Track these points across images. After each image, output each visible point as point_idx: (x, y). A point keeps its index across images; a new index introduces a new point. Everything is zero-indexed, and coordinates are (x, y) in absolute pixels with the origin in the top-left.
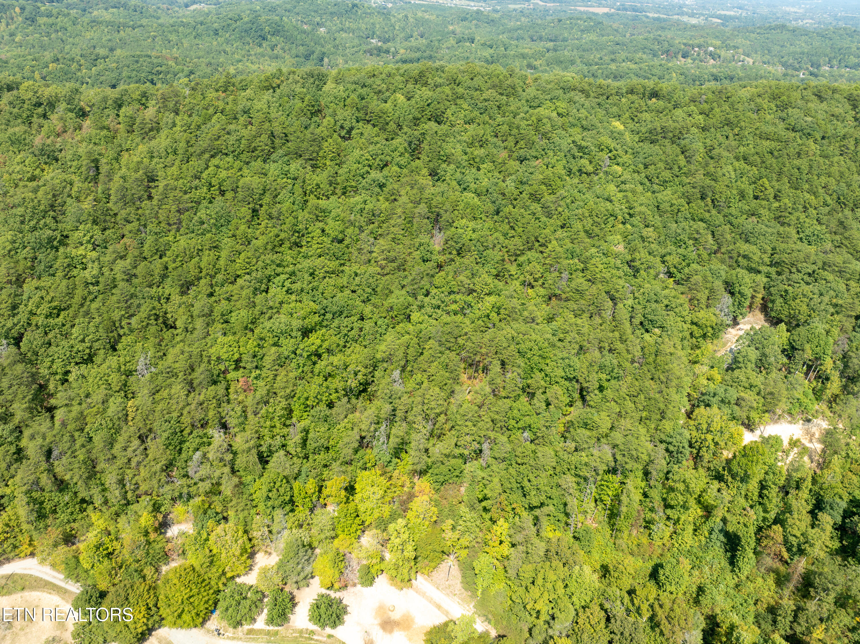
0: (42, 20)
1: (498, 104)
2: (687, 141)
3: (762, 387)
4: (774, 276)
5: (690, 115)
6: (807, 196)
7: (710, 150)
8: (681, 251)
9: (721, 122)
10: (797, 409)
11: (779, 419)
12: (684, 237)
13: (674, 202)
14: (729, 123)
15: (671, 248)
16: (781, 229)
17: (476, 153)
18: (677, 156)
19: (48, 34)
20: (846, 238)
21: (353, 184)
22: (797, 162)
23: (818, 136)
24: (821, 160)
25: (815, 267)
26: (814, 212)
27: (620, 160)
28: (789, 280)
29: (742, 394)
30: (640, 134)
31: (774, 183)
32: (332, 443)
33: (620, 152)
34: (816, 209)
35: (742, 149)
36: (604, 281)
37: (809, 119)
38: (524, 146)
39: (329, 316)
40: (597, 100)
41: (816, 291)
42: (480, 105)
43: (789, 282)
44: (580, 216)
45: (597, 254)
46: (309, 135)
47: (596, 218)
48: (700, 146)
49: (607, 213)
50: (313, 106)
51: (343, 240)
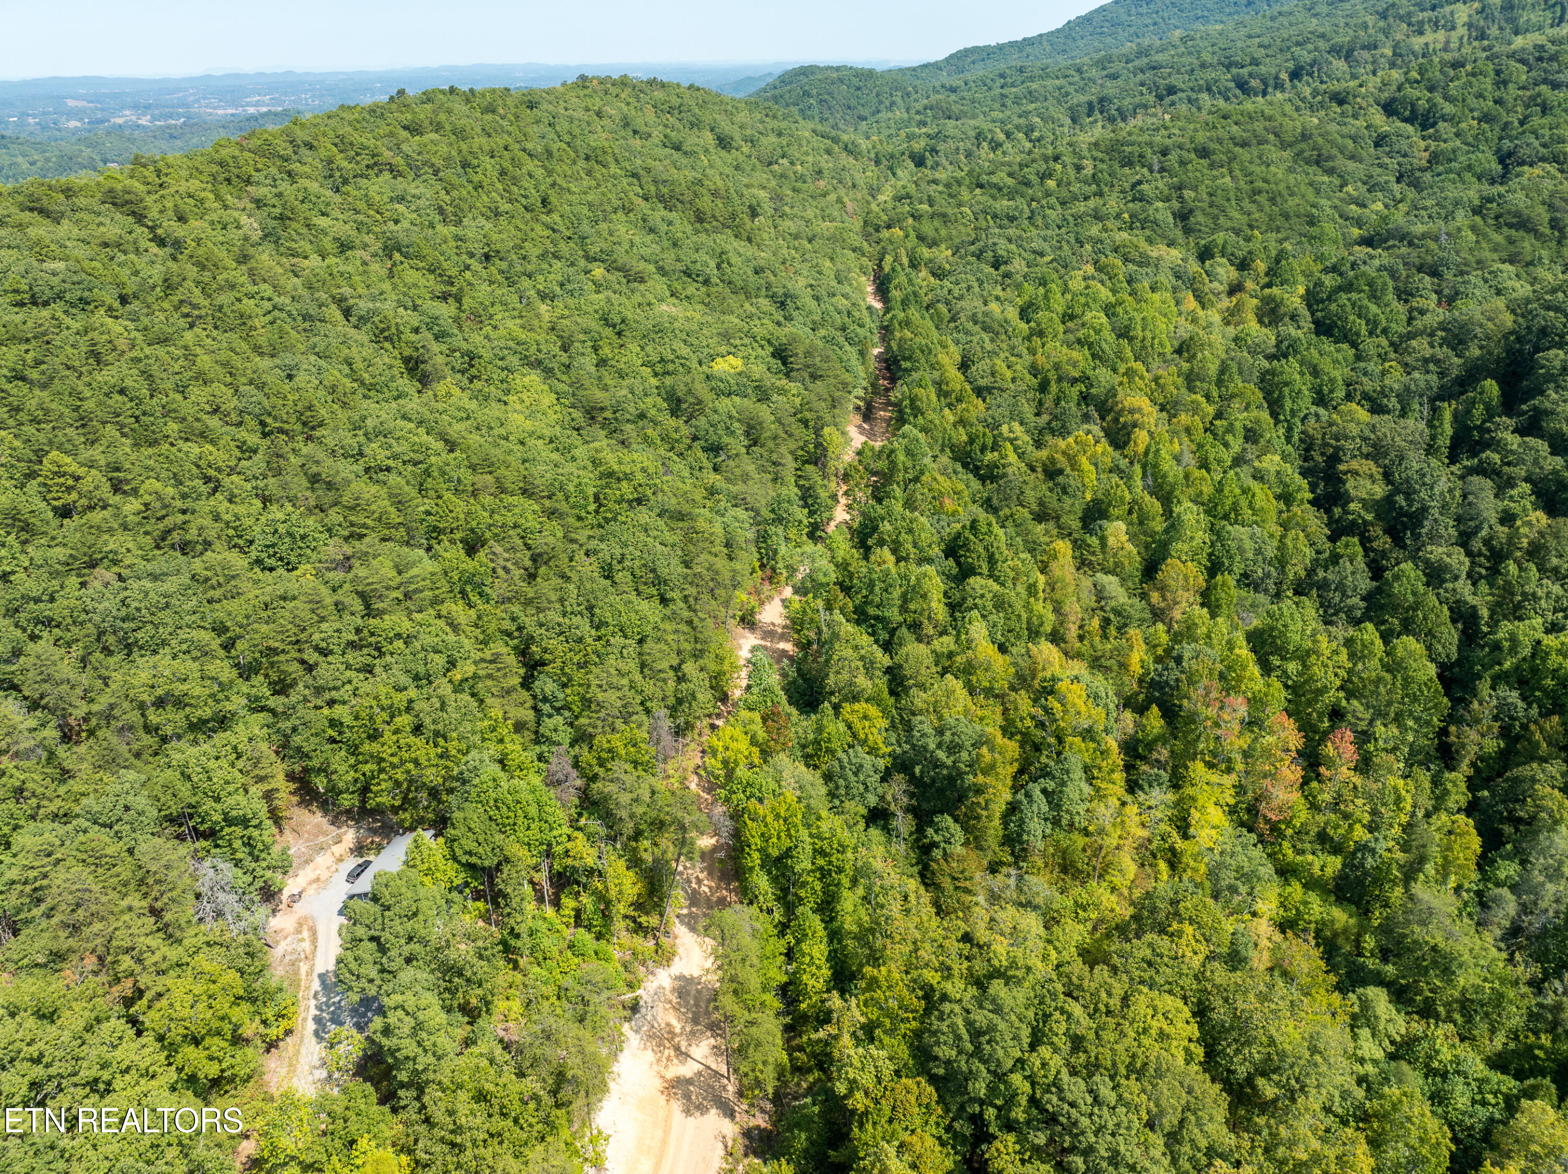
4: (274, 700)
6: (192, 449)
16: (198, 565)
23: (109, 297)
26: (237, 480)
28: (319, 691)
34: (233, 470)
37: (57, 266)
41: (402, 678)
43: (327, 696)
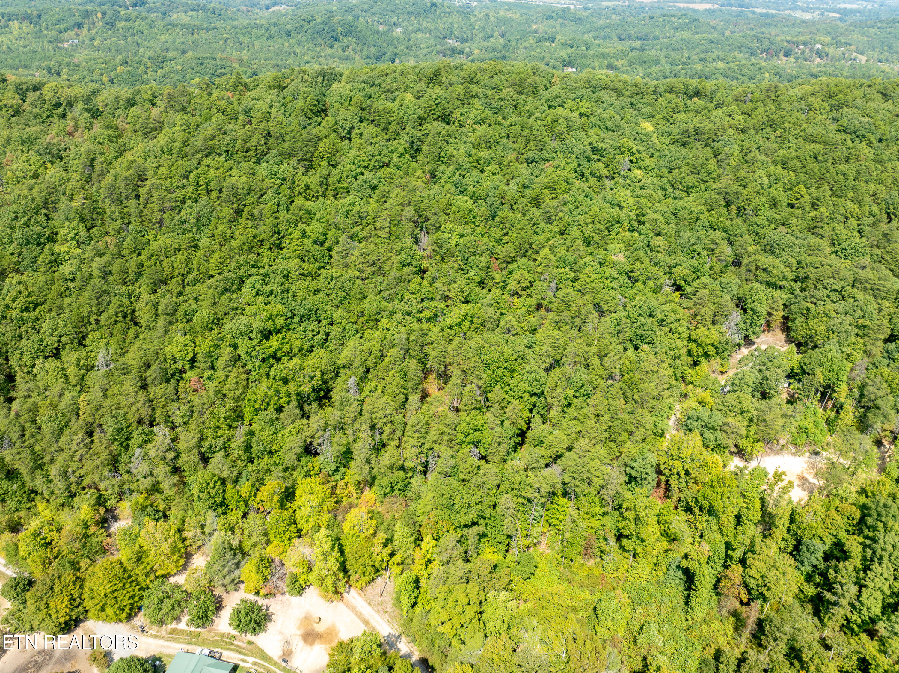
0: (120, 24)
1: (515, 103)
2: (721, 144)
3: (755, 413)
4: (797, 292)
5: (730, 116)
6: (850, 204)
7: (746, 154)
8: (694, 262)
9: (763, 123)
10: (804, 440)
11: (781, 450)
12: (698, 247)
13: (694, 209)
14: (772, 125)
15: (681, 258)
16: (813, 241)
17: (481, 154)
18: (707, 160)
19: (125, 38)
20: (887, 252)
21: (345, 185)
22: (842, 168)
23: (874, 139)
24: (872, 165)
25: (843, 283)
26: (856, 223)
27: (641, 163)
28: (812, 296)
29: (730, 420)
30: (672, 136)
31: (813, 190)
32: (275, 447)
33: (644, 155)
34: (859, 219)
35: (782, 152)
36: (594, 292)
37: (867, 119)
38: (533, 148)
39: (297, 319)
40: (630, 99)
41: (841, 310)
42: (494, 104)
43: (813, 299)
44: (581, 223)
45: (592, 263)
46: (305, 136)
47: (599, 225)
48: (735, 149)
49: (611, 220)
50: (315, 106)
51: (324, 242)
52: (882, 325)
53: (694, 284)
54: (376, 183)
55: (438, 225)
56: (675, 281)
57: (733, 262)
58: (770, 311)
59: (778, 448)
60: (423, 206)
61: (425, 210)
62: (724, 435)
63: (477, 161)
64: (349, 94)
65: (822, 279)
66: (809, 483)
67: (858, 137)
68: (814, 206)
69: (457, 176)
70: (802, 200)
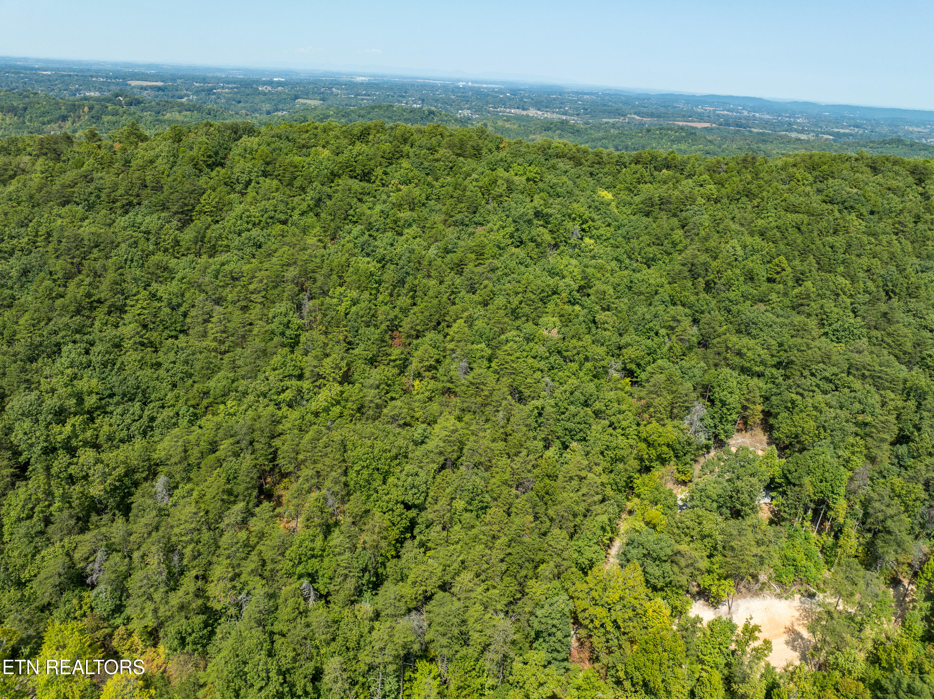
1: (451, 164)
2: (688, 214)
3: (719, 538)
4: (779, 380)
5: (701, 185)
6: (841, 280)
7: (719, 224)
8: (649, 343)
9: (739, 193)
10: (791, 576)
11: (761, 589)
12: (655, 324)
13: (653, 282)
16: (797, 319)
17: (401, 215)
18: (672, 230)
20: (889, 334)
21: (225, 243)
22: (830, 239)
23: (864, 211)
24: (865, 238)
25: (835, 370)
26: (849, 301)
27: (595, 232)
28: (798, 386)
29: (683, 547)
30: (633, 206)
33: (598, 224)
35: (760, 222)
36: (515, 372)
37: (855, 190)
38: (464, 209)
39: (116, 399)
40: (589, 169)
42: (426, 164)
43: (798, 390)
44: (508, 292)
45: (517, 339)
46: (187, 186)
47: (531, 294)
48: (706, 219)
49: (547, 289)
50: (210, 157)
51: (179, 305)
52: (887, 421)
53: (649, 369)
54: (262, 240)
55: (326, 289)
56: (624, 363)
57: (699, 343)
58: (745, 403)
59: (757, 587)
60: (311, 266)
61: (313, 272)
62: (676, 569)
63: (395, 222)
64: (255, 147)
65: (809, 363)
66: (802, 638)
67: (846, 208)
68: (798, 281)
69: (366, 236)
70: (783, 273)
